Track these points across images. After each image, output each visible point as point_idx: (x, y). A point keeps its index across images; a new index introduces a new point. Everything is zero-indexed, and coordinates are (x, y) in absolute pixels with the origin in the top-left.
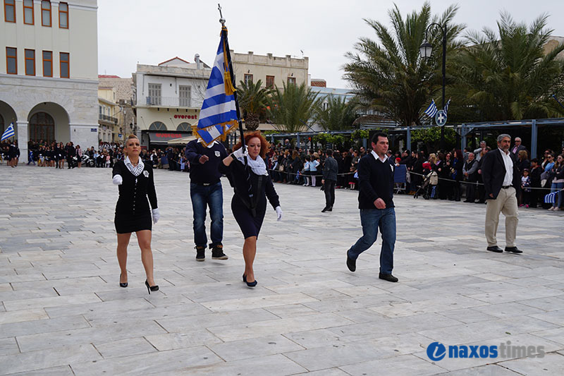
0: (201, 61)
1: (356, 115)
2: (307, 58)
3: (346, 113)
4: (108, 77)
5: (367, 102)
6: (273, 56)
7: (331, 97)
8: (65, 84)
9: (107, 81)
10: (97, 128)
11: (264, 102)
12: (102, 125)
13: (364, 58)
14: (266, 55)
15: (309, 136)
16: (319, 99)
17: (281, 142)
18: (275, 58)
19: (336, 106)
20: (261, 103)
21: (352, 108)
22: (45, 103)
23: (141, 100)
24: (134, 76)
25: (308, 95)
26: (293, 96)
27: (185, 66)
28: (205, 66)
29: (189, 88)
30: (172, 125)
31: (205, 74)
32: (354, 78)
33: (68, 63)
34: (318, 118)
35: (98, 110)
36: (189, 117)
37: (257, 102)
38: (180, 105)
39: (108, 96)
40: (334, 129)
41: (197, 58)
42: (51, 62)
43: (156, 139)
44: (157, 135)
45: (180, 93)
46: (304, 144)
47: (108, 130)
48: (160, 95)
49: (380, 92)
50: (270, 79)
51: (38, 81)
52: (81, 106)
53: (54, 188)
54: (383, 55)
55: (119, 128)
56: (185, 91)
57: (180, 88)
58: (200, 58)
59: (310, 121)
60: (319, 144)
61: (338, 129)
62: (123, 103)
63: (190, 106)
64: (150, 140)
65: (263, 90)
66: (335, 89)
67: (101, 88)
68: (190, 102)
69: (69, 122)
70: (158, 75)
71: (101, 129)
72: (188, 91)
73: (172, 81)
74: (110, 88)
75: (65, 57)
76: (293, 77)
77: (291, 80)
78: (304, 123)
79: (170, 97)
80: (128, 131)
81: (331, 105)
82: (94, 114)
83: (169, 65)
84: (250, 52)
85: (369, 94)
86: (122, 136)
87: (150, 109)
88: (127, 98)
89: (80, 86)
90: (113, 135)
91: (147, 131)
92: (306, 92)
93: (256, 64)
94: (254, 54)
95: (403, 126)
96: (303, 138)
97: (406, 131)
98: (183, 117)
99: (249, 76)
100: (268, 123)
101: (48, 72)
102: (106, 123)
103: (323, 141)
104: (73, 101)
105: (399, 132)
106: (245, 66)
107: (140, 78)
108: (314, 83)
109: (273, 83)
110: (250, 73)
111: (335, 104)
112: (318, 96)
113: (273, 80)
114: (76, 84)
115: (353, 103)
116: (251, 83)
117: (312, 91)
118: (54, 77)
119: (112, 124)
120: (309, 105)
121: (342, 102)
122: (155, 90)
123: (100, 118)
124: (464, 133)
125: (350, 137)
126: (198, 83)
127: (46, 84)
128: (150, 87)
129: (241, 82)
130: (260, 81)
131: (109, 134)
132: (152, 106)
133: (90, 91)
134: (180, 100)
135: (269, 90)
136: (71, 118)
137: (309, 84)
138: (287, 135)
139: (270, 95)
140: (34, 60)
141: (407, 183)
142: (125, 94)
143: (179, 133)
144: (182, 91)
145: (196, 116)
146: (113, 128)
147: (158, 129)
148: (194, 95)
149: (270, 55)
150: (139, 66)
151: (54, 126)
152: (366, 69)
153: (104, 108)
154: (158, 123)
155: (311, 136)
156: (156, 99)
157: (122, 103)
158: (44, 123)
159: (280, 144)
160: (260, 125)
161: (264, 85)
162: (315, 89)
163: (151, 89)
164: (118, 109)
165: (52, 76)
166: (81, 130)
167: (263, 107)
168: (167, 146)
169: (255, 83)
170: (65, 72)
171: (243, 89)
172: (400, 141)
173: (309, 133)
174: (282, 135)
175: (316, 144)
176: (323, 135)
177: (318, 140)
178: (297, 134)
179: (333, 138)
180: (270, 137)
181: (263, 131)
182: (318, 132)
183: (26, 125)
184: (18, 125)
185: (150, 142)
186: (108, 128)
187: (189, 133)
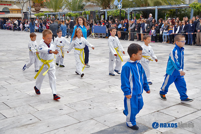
1: (83, 5)
3: (79, 4)
21: (82, 1)
34: (67, 6)
36: (8, 5)
40: (74, 11)
59: (63, 7)
60: (68, 17)
61: (76, 11)
78: (61, 8)
95: (103, 9)
97: (105, 11)
98: (5, 5)
100: (44, 8)
103: (70, 16)
105: (102, 12)
124: (128, 12)
125: (81, 14)
143: (3, 12)
145: (11, 4)
160: (41, 9)
172: (102, 16)
173: (63, 12)
174: (52, 13)
175: (66, 17)
176: (70, 13)
177: (68, 15)
178: (58, 13)
179: (74, 14)
180: (46, 14)
181: (43, 11)
182: (67, 12)
187: (8, 12)
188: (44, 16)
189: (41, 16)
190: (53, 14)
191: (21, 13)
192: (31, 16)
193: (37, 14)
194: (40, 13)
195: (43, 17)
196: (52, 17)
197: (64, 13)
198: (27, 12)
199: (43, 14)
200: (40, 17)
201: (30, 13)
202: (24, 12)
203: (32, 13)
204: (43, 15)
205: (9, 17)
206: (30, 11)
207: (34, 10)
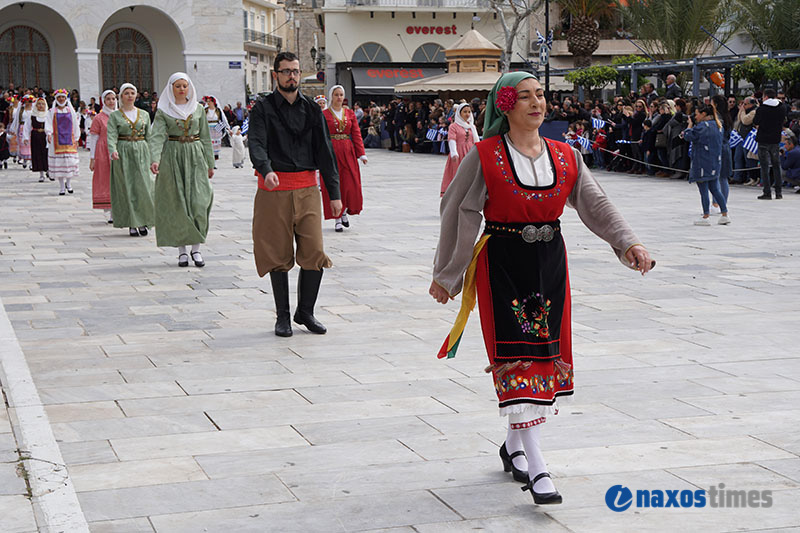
10: (242, 60)
12: (253, 53)
15: (720, 66)
17: (653, 80)
22: (133, 8)
30: (402, 51)
34: (743, 22)
35: (243, 20)
38: (419, 3)
43: (366, 83)
44: (370, 73)
46: (705, 84)
52: (206, 12)
59: (722, 30)
60: (743, 83)
61: (795, 47)
62: (294, 4)
63: (441, 4)
64: (353, 85)
69: (183, 49)
71: (248, 62)
78: (709, 35)
80: (305, 62)
82: (235, 27)
87: (354, 15)
91: (347, 64)
96: (706, 70)
100: (618, 37)
103: (758, 76)
123: (246, 37)
131: (264, 73)
132: (357, 8)
138: (668, 64)
143: (418, 66)
147: (372, 60)
151: (150, 57)
153: (253, 15)
154: (370, 47)
158: (131, 52)
159: (652, 86)
160: (601, 43)
164: (282, 15)
166: (210, 67)
168: (391, 97)
173: (721, 58)
174: (657, 66)
175: (736, 85)
176: (757, 62)
177: (745, 74)
178: (692, 62)
179: (783, 69)
180: (624, 71)
181: (608, 58)
182: (744, 56)
183: (96, 57)
184: (79, 57)
185: (353, 90)
186: (262, 60)
187: (441, 67)
188: (614, 83)
189: (601, 79)
190: (660, 69)
191: (500, 67)
192: (547, 81)
193: (577, 74)
194: (596, 66)
195: (611, 86)
196: (656, 87)
197: (724, 61)
198: (529, 65)
199: (609, 69)
200: (592, 88)
201: (542, 68)
202: (513, 65)
203: (554, 65)
204: (610, 77)
205: (444, 89)
206: (544, 54)
207: (565, 51)
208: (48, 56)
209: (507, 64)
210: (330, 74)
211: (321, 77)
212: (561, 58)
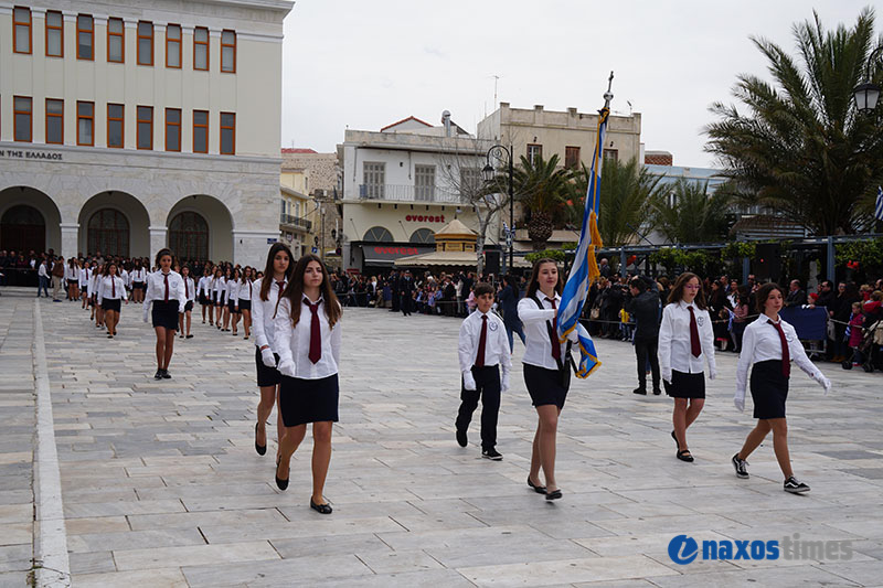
0: (452, 124)
1: (729, 216)
2: (638, 115)
3: (709, 213)
4: (297, 151)
5: (751, 191)
6: (578, 112)
7: (682, 184)
8: (227, 164)
9: (296, 159)
10: (278, 237)
11: (562, 192)
12: (286, 232)
13: (747, 112)
14: (566, 111)
15: (642, 253)
16: (662, 187)
18: (581, 116)
19: (692, 199)
20: (556, 195)
21: (723, 202)
22: (195, 196)
23: (351, 191)
24: (340, 149)
25: (642, 180)
26: (615, 182)
27: (426, 131)
28: (460, 131)
29: (431, 169)
30: (402, 233)
31: (459, 145)
32: (725, 149)
33: (233, 129)
34: (658, 221)
35: (280, 209)
36: (431, 219)
37: (550, 192)
38: (416, 198)
39: (296, 183)
40: (688, 242)
41: (446, 117)
42: (207, 128)
43: (374, 258)
44: (377, 250)
45: (417, 177)
46: (631, 267)
47: (294, 241)
48: (382, 181)
49: (776, 173)
50: (573, 153)
51: (185, 161)
52: (251, 201)
53: (204, 341)
54: (783, 106)
55: (313, 238)
56: (425, 176)
57: (417, 170)
58: (451, 118)
59: (643, 226)
60: (659, 267)
61: (696, 241)
62: (321, 196)
63: (432, 200)
64: (364, 258)
65: (561, 173)
66: (688, 169)
67: (286, 170)
68: (432, 193)
69: (232, 228)
70: (379, 148)
72: (430, 174)
73: (403, 157)
74: (300, 170)
75: (228, 120)
76: (612, 148)
77: (609, 154)
78: (633, 230)
79: (400, 184)
80: (328, 240)
81: (681, 197)
82: (274, 213)
83: (399, 130)
84: (537, 107)
85: (754, 177)
86: (319, 251)
87: (366, 206)
88: (327, 187)
89: (251, 168)
90: (303, 248)
91: (359, 242)
92: (637, 175)
93: (548, 127)
94: (545, 109)
95: (819, 235)
96: (631, 257)
97: (825, 245)
98: (421, 219)
99: (536, 148)
100: (567, 229)
101: (201, 145)
102: (292, 228)
103: (669, 262)
104: (239, 192)
105: (811, 246)
106: (528, 130)
107: (349, 153)
108: (653, 159)
109: (577, 159)
110: (537, 143)
111: (688, 195)
112: (661, 182)
113: (578, 153)
114: (244, 164)
115: (723, 194)
116: (539, 159)
117: (648, 172)
118: (210, 152)
119: (302, 231)
120: (642, 197)
121: (701, 192)
122: (375, 173)
123: (283, 220)
126: (447, 160)
127: (196, 165)
128: (366, 167)
129: (522, 157)
130: (556, 156)
131: (297, 248)
132: (369, 201)
133: (267, 177)
134: (417, 190)
135: (570, 172)
136: (235, 222)
137: (642, 161)
138: (602, 250)
139: (573, 180)
140: (180, 125)
141: (829, 341)
142: (324, 179)
143: (417, 245)
144: (420, 174)
145: (443, 217)
146: (303, 237)
147: (379, 240)
148: (440, 181)
149: (573, 111)
150: (349, 133)
151: (207, 234)
152: (748, 132)
153: (289, 203)
154: (378, 230)
155: (647, 254)
156: (377, 188)
157: (318, 194)
158: (193, 229)
160: (554, 232)
161: (561, 163)
162: (655, 169)
163: (369, 171)
164: (312, 204)
165: (207, 152)
166: (252, 242)
167: (560, 202)
169: (546, 158)
170: (228, 146)
171: (524, 171)
172: (811, 263)
173: (642, 247)
175: (654, 267)
176: (668, 251)
177: (659, 259)
178: (621, 249)
179: (687, 257)
181: (560, 243)
182: (659, 246)
183: (165, 233)
184: (152, 233)
185: (364, 263)
186: (295, 238)
187: (431, 247)
191: (476, 248)
192: (511, 259)
193: (533, 255)
194: (548, 249)
197: (644, 249)
198: (499, 247)
199: (558, 252)
201: (508, 250)
202: (486, 247)
203: (517, 247)
205: (432, 264)
206: (509, 240)
207: (527, 237)
208: (128, 232)
209: (481, 245)
210: (346, 250)
211: (339, 252)
212: (523, 242)
